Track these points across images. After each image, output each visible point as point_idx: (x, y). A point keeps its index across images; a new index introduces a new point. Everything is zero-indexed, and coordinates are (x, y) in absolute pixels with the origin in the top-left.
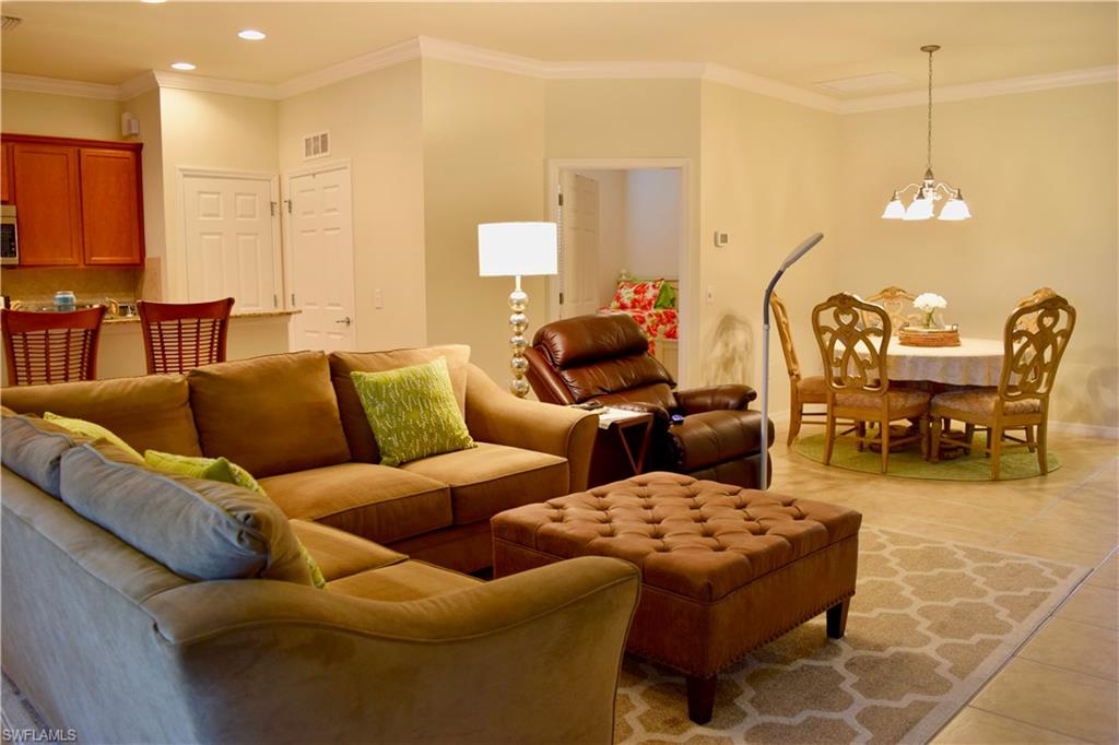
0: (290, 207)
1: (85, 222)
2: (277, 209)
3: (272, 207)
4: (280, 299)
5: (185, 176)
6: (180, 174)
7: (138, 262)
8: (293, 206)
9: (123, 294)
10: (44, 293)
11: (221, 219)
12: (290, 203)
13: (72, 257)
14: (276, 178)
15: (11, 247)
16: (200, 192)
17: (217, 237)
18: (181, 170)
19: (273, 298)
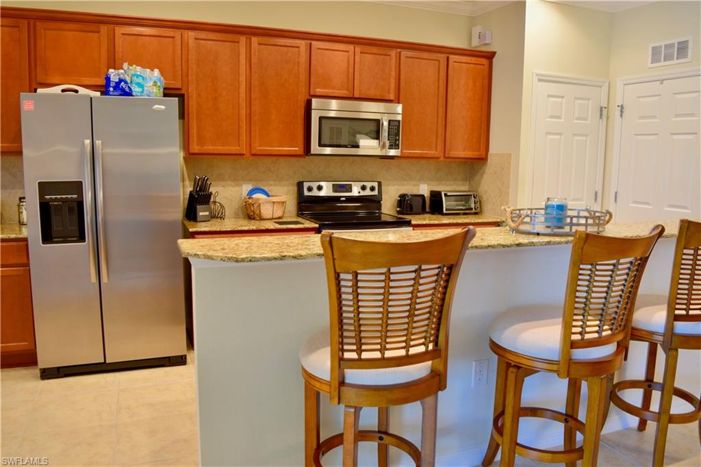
0: (622, 112)
1: (448, 121)
2: (605, 111)
3: (601, 111)
4: (600, 195)
5: (539, 80)
6: (536, 79)
7: (484, 157)
8: (624, 110)
9: (460, 183)
10: (404, 180)
11: (562, 120)
12: (622, 107)
13: (436, 151)
14: (607, 84)
15: (396, 140)
16: (549, 96)
17: (558, 137)
18: (537, 75)
19: (594, 193)
